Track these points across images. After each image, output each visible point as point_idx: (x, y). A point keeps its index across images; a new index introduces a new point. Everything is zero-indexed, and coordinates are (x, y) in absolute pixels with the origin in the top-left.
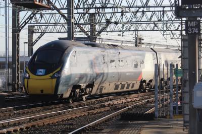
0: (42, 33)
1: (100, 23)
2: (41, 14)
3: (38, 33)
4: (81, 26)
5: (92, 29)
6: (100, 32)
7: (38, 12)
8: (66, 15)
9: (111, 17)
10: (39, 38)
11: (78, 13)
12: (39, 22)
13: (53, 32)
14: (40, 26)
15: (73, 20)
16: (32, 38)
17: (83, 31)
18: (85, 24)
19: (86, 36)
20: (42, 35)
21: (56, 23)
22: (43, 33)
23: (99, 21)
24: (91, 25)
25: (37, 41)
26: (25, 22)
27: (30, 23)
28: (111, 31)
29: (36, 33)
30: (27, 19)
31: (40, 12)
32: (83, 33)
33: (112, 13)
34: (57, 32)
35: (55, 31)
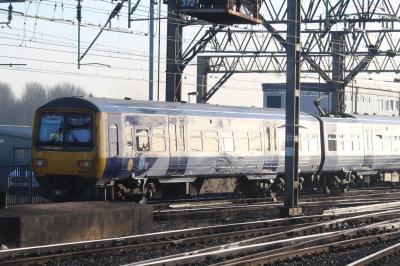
0: (227, 72)
1: (354, 53)
2: (229, 33)
3: (218, 72)
4: (313, 58)
5: (338, 67)
6: (354, 73)
7: (222, 27)
9: (379, 41)
10: (221, 83)
11: (307, 31)
12: (222, 47)
13: (251, 71)
14: (222, 57)
16: (205, 84)
17: (316, 69)
18: (321, 54)
19: (323, 81)
20: (226, 78)
21: (258, 52)
22: (229, 73)
23: (352, 48)
24: (336, 58)
25: (215, 90)
26: (194, 48)
27: (203, 52)
28: (378, 72)
29: (214, 72)
30: (199, 43)
32: (317, 75)
33: (380, 31)
34: (259, 72)
35: (255, 68)
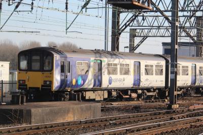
0: (144, 37)
2: (143, 16)
3: (140, 36)
4: (187, 30)
5: (199, 34)
7: (139, 14)
8: (170, 18)
10: (142, 42)
11: (184, 16)
12: (141, 24)
13: (154, 36)
14: (142, 29)
15: (177, 24)
16: (134, 42)
17: (188, 35)
18: (191, 27)
19: (192, 41)
20: (144, 40)
21: (159, 27)
24: (198, 30)
25: (138, 45)
26: (126, 24)
27: (132, 26)
29: (138, 36)
30: (128, 22)
31: (142, 14)
32: (188, 38)
34: (161, 36)
35: (158, 35)
